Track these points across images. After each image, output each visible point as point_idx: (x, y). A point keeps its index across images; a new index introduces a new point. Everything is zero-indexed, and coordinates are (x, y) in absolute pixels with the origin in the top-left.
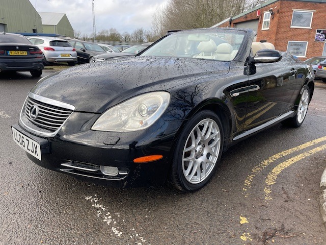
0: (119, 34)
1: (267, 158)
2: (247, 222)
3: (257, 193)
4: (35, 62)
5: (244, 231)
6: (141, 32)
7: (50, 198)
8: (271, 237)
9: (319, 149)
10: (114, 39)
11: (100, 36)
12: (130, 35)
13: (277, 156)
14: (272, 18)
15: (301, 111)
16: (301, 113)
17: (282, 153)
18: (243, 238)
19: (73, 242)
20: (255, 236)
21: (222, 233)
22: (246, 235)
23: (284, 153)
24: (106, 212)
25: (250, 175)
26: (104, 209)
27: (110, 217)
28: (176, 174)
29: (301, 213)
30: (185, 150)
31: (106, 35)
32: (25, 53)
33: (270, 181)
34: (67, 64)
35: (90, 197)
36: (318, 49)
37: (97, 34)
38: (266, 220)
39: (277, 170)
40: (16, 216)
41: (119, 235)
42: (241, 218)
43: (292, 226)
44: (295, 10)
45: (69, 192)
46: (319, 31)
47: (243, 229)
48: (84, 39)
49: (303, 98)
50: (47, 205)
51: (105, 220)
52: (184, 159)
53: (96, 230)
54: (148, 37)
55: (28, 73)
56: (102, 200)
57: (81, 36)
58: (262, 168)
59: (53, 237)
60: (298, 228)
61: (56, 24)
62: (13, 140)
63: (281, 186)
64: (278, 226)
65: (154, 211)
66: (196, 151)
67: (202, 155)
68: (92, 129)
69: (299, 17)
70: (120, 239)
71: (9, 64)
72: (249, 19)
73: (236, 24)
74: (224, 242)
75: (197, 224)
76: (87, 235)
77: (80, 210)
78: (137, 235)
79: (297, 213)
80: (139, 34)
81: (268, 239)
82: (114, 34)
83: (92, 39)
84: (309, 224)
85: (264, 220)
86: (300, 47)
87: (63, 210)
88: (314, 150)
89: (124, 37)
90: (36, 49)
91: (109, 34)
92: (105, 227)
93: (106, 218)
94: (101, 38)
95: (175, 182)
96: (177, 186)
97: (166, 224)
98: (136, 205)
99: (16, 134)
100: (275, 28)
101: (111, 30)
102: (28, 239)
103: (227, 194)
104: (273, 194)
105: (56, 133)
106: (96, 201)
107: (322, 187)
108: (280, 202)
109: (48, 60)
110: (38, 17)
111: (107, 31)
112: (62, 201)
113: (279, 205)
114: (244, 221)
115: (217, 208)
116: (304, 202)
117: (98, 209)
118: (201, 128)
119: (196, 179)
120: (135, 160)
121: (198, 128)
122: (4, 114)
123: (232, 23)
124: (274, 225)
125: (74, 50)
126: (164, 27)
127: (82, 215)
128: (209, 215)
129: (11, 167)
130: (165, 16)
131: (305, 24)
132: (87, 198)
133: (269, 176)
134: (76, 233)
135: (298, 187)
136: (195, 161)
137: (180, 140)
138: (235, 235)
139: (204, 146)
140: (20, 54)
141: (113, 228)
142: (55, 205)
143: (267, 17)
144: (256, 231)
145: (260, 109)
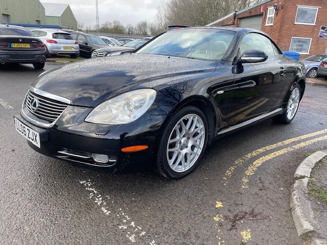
0: (122, 27)
1: (251, 152)
2: (222, 206)
3: (235, 182)
4: (38, 55)
5: (218, 213)
6: (144, 24)
7: (48, 181)
8: (241, 218)
9: (303, 144)
10: (117, 31)
11: (103, 28)
12: (134, 27)
13: (261, 150)
14: (276, 14)
15: (291, 108)
16: (291, 110)
17: (266, 148)
18: (216, 219)
19: (67, 218)
20: (226, 217)
21: (199, 214)
22: (219, 217)
23: (268, 148)
24: (98, 194)
25: (232, 166)
26: (96, 192)
27: (100, 199)
28: (161, 162)
29: (272, 200)
30: (170, 141)
31: (109, 27)
32: (28, 46)
33: (250, 172)
34: (69, 56)
35: (84, 182)
36: (321, 46)
37: (101, 27)
38: (239, 205)
39: (258, 163)
40: (18, 196)
41: (108, 214)
42: (217, 202)
43: (261, 211)
44: (299, 7)
45: (66, 177)
46: (323, 28)
47: (218, 211)
48: (87, 31)
49: (293, 96)
50: (45, 187)
51: (96, 201)
52: (168, 150)
53: (88, 209)
54: (152, 29)
55: (31, 65)
56: (95, 184)
57: (84, 29)
58: (245, 160)
59: (50, 213)
60: (266, 212)
61: (60, 16)
62: (15, 130)
63: (259, 177)
64: (248, 210)
65: (140, 194)
66: (180, 143)
67: (187, 147)
68: (85, 120)
69: (304, 13)
70: (109, 217)
71: (12, 56)
72: (253, 14)
73: (240, 19)
74: (198, 222)
75: (177, 206)
76: (80, 213)
77: (74, 193)
78: (123, 214)
79: (268, 200)
80: (142, 27)
81: (237, 220)
82: (118, 26)
83: (95, 31)
84: (277, 210)
85: (237, 205)
86: (303, 43)
87: (59, 192)
88: (298, 145)
89: (127, 30)
90: (39, 42)
91: (113, 26)
92: (95, 207)
93: (97, 199)
94: (105, 31)
95: (160, 170)
96: (162, 173)
97: (150, 206)
98: (125, 190)
99: (18, 124)
100: (279, 24)
101: (115, 22)
102: (27, 215)
103: (208, 182)
104: (249, 183)
105: (53, 123)
106: (89, 185)
107: (295, 178)
108: (255, 190)
109: (50, 52)
110: (41, 8)
111: (111, 24)
112: (59, 184)
113: (254, 193)
114: (219, 205)
115: (197, 193)
116: (276, 191)
117: (90, 192)
118: (186, 122)
119: (181, 168)
120: (123, 150)
121: (183, 122)
122: (7, 105)
123: (237, 18)
124: (246, 209)
125: (76, 43)
126: (168, 20)
127: (76, 196)
128: (189, 199)
129: (14, 154)
130: (169, 9)
131: (310, 20)
132: (81, 183)
133: (249, 168)
134: (70, 211)
135: (274, 178)
136: (180, 152)
137: (165, 133)
138: (209, 216)
139: (188, 138)
140: (23, 47)
141: (102, 208)
142: (53, 187)
143: (271, 13)
144: (229, 214)
145: (252, 105)
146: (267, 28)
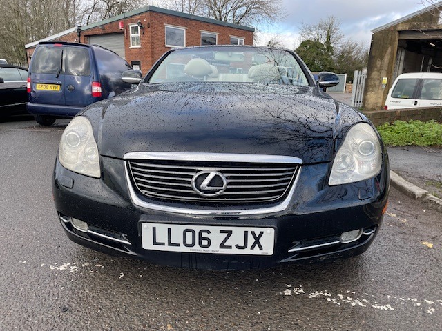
14: (143, 33)
24: (335, 296)
27: (349, 298)
35: (289, 291)
44: (167, 26)
51: (353, 304)
72: (108, 31)
73: (89, 36)
93: (348, 301)
100: (149, 46)
123: (83, 35)
143: (134, 31)
146: (134, 51)
